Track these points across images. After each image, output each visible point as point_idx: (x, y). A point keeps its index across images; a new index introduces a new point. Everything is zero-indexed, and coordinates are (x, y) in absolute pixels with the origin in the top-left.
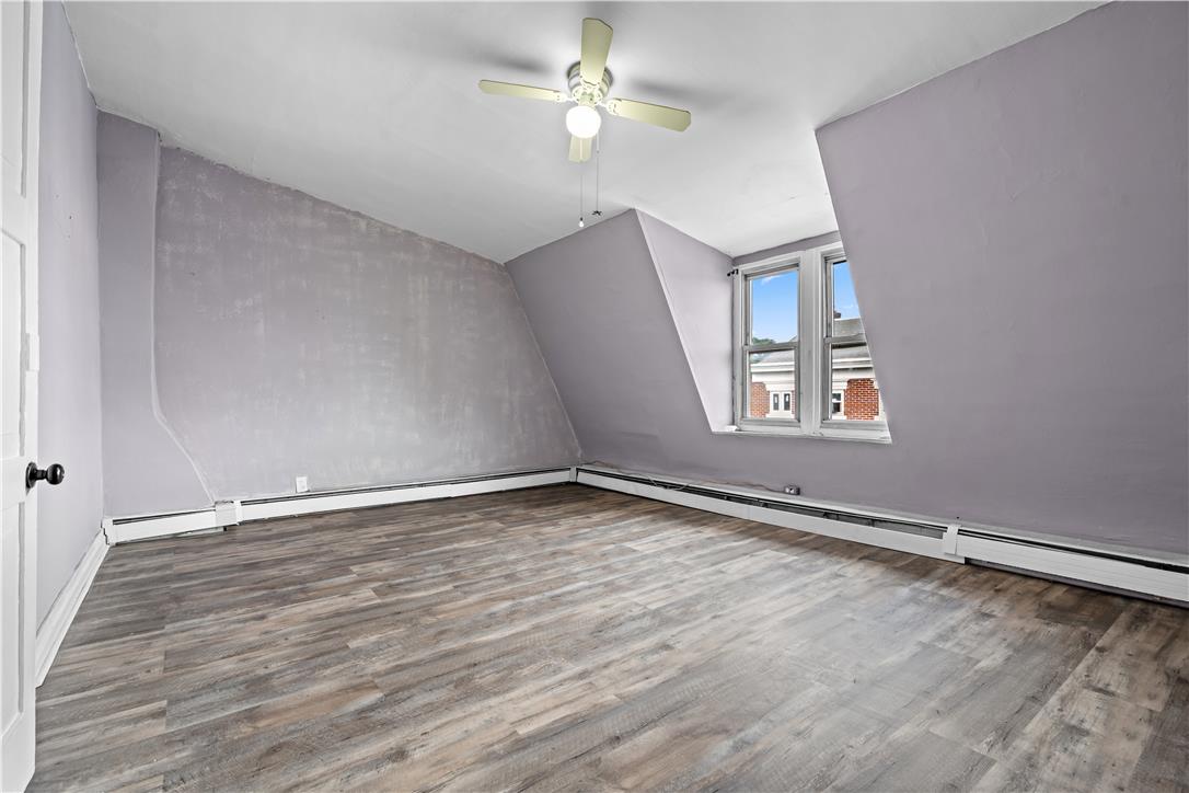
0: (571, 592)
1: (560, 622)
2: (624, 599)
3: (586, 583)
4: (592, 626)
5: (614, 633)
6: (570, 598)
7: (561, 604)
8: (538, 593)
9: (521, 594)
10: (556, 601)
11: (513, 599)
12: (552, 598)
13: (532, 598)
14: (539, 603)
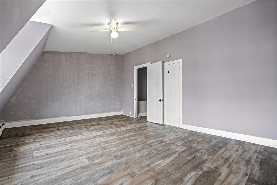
0: (117, 141)
1: (120, 136)
2: (105, 139)
3: (113, 143)
4: (114, 135)
5: (111, 134)
6: (117, 140)
7: (120, 138)
8: (125, 141)
9: (129, 141)
10: (121, 139)
11: (130, 140)
12: (122, 140)
13: (126, 140)
14: (124, 139)
